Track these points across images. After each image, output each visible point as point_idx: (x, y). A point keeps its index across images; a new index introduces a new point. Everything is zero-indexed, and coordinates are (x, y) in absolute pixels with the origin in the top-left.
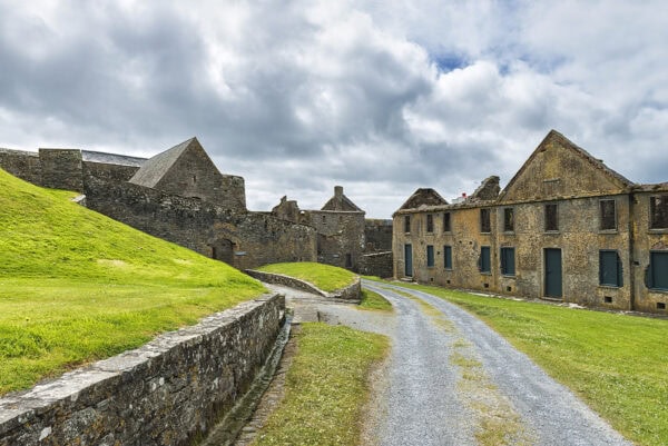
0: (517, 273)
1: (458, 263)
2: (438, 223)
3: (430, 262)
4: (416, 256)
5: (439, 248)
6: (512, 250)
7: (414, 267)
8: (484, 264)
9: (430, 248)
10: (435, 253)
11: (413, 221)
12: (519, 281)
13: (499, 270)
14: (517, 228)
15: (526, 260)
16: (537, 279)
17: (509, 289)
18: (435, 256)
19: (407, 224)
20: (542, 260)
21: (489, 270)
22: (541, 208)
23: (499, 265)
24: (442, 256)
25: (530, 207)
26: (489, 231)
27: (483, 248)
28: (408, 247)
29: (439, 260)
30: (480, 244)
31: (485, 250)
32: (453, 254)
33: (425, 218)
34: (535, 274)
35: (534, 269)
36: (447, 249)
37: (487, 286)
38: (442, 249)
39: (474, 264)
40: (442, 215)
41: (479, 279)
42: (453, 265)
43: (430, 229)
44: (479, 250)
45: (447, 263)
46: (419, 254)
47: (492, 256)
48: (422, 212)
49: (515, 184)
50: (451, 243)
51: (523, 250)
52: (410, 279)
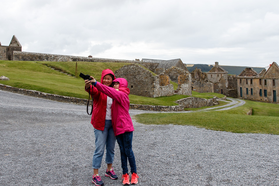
0: (268, 96)
1: (254, 93)
2: (249, 82)
3: (247, 93)
4: (243, 91)
5: (249, 89)
6: (266, 90)
7: (243, 94)
8: (260, 94)
9: (247, 89)
10: (248, 90)
11: (243, 80)
12: (268, 98)
13: (264, 95)
14: (267, 85)
15: (269, 93)
16: (271, 97)
17: (266, 100)
18: (249, 91)
19: (241, 81)
20: (272, 93)
21: (262, 95)
22: (272, 80)
23: (264, 94)
24: (250, 91)
25: (270, 80)
26: (261, 85)
27: (260, 90)
28: (241, 88)
29: (249, 92)
30: (260, 89)
31: (261, 90)
32: (253, 91)
33: (245, 80)
34: (271, 96)
35: (271, 95)
36: (252, 89)
37: (261, 99)
38: (250, 89)
39: (258, 94)
40: (250, 79)
41: (259, 98)
42: (253, 94)
43: (247, 83)
44: (259, 90)
45: (252, 93)
46: (244, 90)
47: (262, 92)
48: (245, 78)
49: (267, 74)
50: (252, 88)
51: (268, 91)
52: (242, 98)
